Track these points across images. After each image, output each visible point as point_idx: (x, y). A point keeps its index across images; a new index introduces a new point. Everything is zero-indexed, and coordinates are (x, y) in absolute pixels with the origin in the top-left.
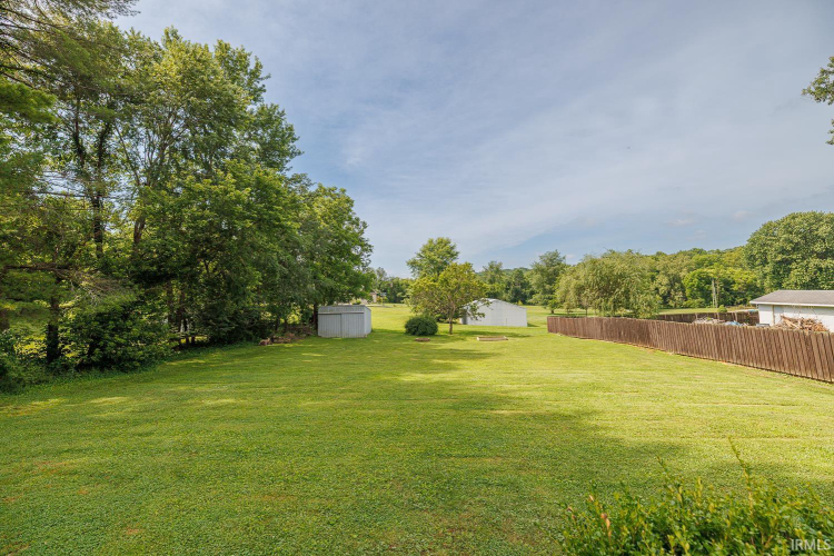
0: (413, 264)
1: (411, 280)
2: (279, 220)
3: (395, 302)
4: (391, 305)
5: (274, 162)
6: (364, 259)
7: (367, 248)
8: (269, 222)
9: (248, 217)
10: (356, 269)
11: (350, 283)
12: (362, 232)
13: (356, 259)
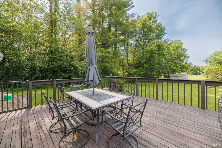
0: (206, 61)
1: (205, 66)
2: (163, 53)
3: (196, 74)
4: (195, 75)
5: (159, 38)
6: (186, 60)
7: (187, 57)
8: (161, 54)
9: (157, 53)
10: (183, 64)
11: (181, 68)
12: (185, 52)
13: (182, 61)
